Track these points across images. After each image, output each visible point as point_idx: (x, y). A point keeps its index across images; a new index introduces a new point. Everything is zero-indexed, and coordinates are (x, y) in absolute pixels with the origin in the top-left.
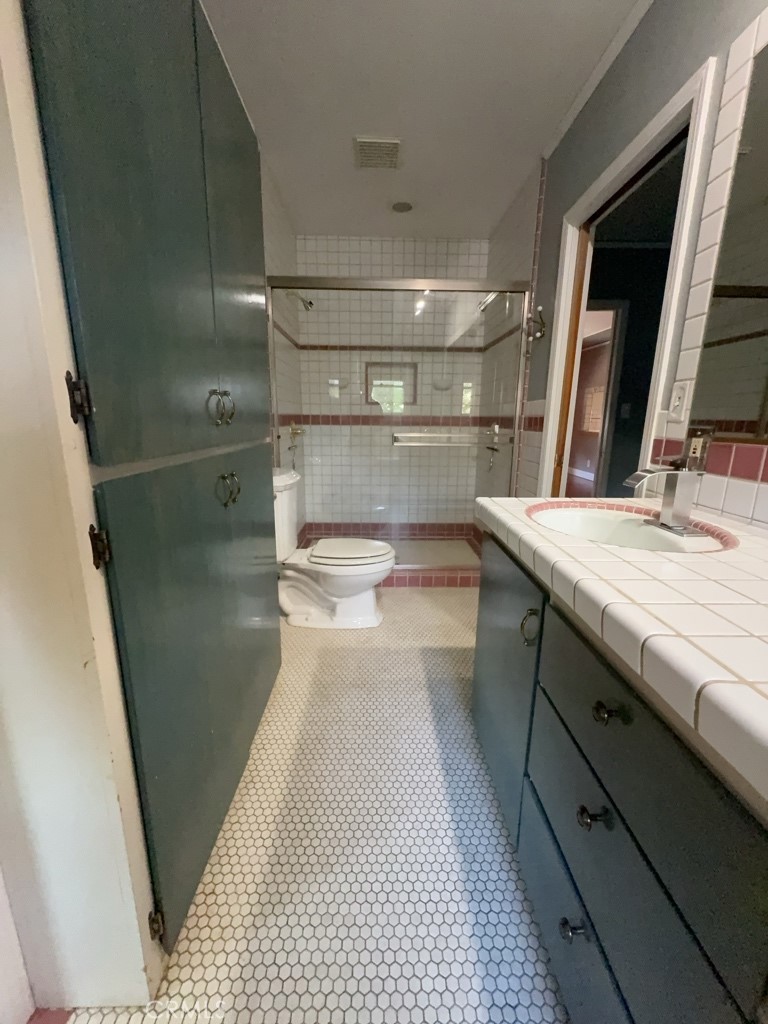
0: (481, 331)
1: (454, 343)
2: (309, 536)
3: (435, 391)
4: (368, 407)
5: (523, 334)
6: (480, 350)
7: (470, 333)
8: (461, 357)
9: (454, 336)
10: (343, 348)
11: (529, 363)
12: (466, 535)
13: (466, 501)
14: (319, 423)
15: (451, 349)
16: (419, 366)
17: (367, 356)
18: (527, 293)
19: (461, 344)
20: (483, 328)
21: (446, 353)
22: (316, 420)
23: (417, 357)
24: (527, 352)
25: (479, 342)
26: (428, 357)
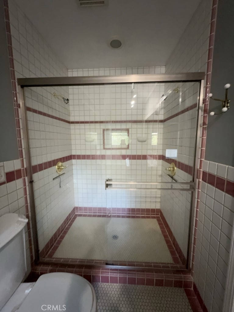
0: (162, 112)
1: (148, 118)
2: (76, 213)
3: (138, 143)
4: (104, 150)
5: (200, 111)
6: (161, 121)
7: (156, 113)
8: (151, 125)
9: (148, 115)
10: (92, 122)
11: (205, 132)
12: (157, 214)
13: (156, 197)
14: (80, 159)
15: (147, 121)
16: (130, 130)
17: (103, 126)
18: (203, 81)
19: (151, 119)
20: (163, 110)
21: (144, 123)
22: (79, 157)
23: (129, 126)
24: (204, 124)
25: (161, 117)
26: (134, 125)
